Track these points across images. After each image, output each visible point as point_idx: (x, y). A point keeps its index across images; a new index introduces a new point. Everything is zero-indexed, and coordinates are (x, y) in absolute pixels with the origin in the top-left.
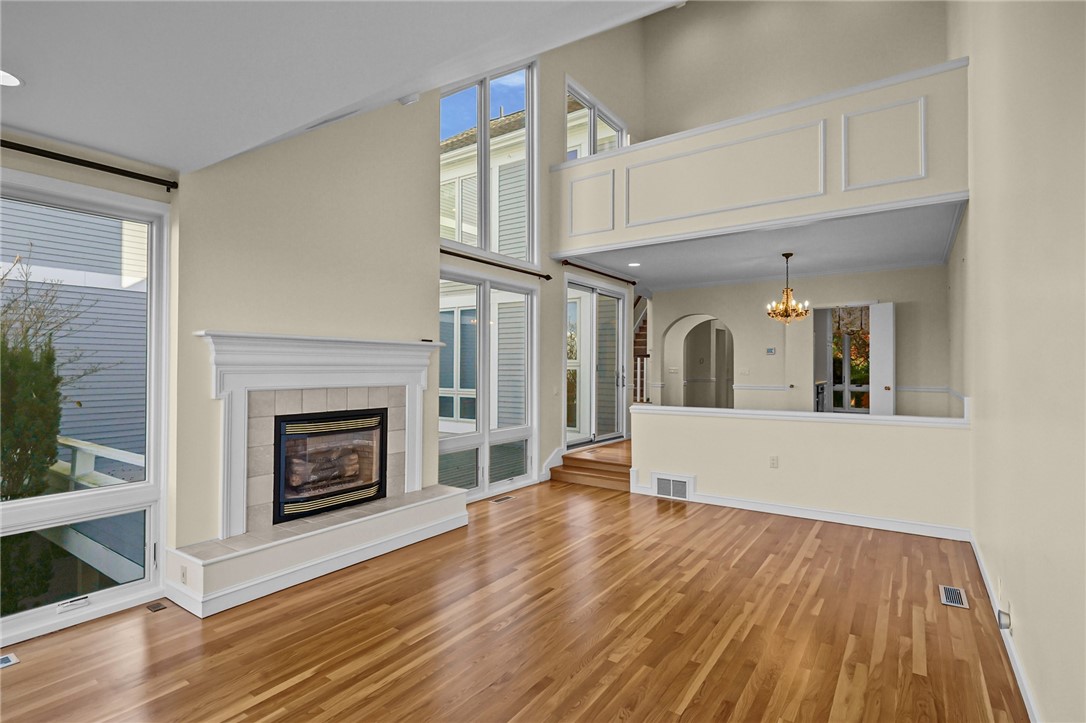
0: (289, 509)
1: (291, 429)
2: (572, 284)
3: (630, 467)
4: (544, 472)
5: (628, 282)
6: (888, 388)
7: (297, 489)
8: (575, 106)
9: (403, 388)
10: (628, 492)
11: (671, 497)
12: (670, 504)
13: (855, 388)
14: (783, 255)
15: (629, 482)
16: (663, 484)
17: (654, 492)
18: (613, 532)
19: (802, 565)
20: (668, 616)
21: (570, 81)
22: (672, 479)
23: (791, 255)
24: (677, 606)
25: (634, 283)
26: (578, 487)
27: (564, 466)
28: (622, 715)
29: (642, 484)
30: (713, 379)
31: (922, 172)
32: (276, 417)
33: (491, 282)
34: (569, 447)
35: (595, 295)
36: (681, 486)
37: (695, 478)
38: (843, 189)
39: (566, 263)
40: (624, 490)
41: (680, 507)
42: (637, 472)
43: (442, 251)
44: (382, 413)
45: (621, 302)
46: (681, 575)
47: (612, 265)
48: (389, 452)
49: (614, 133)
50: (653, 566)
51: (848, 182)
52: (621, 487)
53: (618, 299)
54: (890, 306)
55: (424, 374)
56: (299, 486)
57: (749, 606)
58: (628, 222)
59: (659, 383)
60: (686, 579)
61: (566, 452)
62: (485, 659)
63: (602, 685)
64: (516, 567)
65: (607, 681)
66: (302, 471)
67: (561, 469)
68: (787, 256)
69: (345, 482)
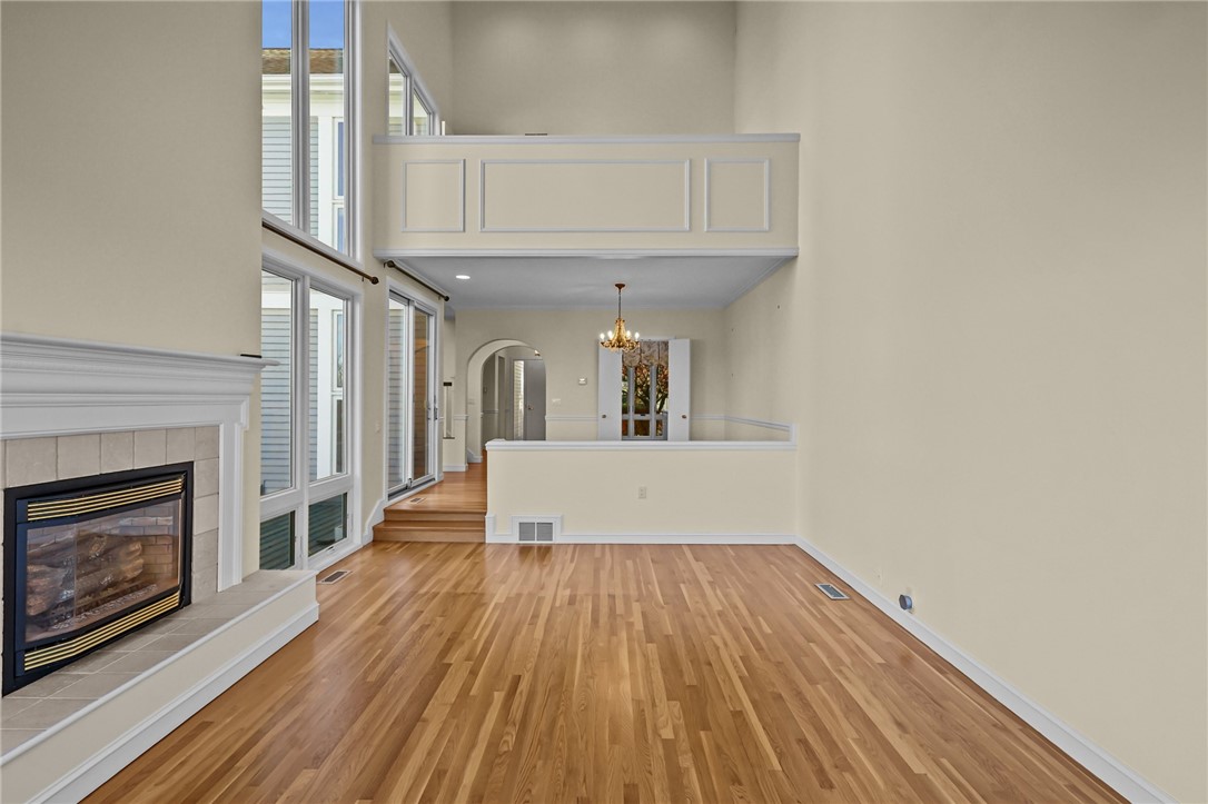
0: (32, 661)
1: (36, 510)
2: (394, 294)
3: (485, 514)
4: (366, 533)
5: (441, 295)
6: (684, 417)
7: (43, 620)
8: (394, 69)
9: (216, 428)
10: (483, 543)
11: (536, 542)
12: (535, 550)
13: (639, 417)
14: (617, 285)
15: (484, 531)
16: (525, 529)
17: (515, 539)
18: (515, 591)
19: (714, 590)
20: (664, 671)
21: (392, 36)
22: (536, 521)
23: (623, 286)
24: (660, 658)
25: (447, 299)
26: (419, 545)
27: (385, 521)
28: (740, 794)
29: (500, 530)
30: (497, 409)
31: (766, 226)
32: (7, 491)
33: (312, 278)
34: (391, 496)
35: (412, 309)
36: (546, 529)
37: (562, 518)
38: (705, 230)
39: (391, 264)
40: (477, 540)
41: (545, 551)
42: (495, 518)
43: (265, 225)
44: (185, 471)
45: (432, 320)
46: (630, 625)
47: (435, 275)
48: (195, 532)
49: (425, 115)
50: (595, 621)
51: (709, 225)
52: (474, 538)
53: (429, 315)
54: (687, 342)
55: (244, 408)
56: (43, 614)
57: (717, 639)
58: (483, 225)
59: (464, 416)
60: (639, 626)
61: (389, 504)
62: (534, 792)
63: (688, 769)
64: (446, 661)
65: (686, 761)
66: (43, 585)
67: (382, 526)
68: (620, 286)
69: (124, 593)
